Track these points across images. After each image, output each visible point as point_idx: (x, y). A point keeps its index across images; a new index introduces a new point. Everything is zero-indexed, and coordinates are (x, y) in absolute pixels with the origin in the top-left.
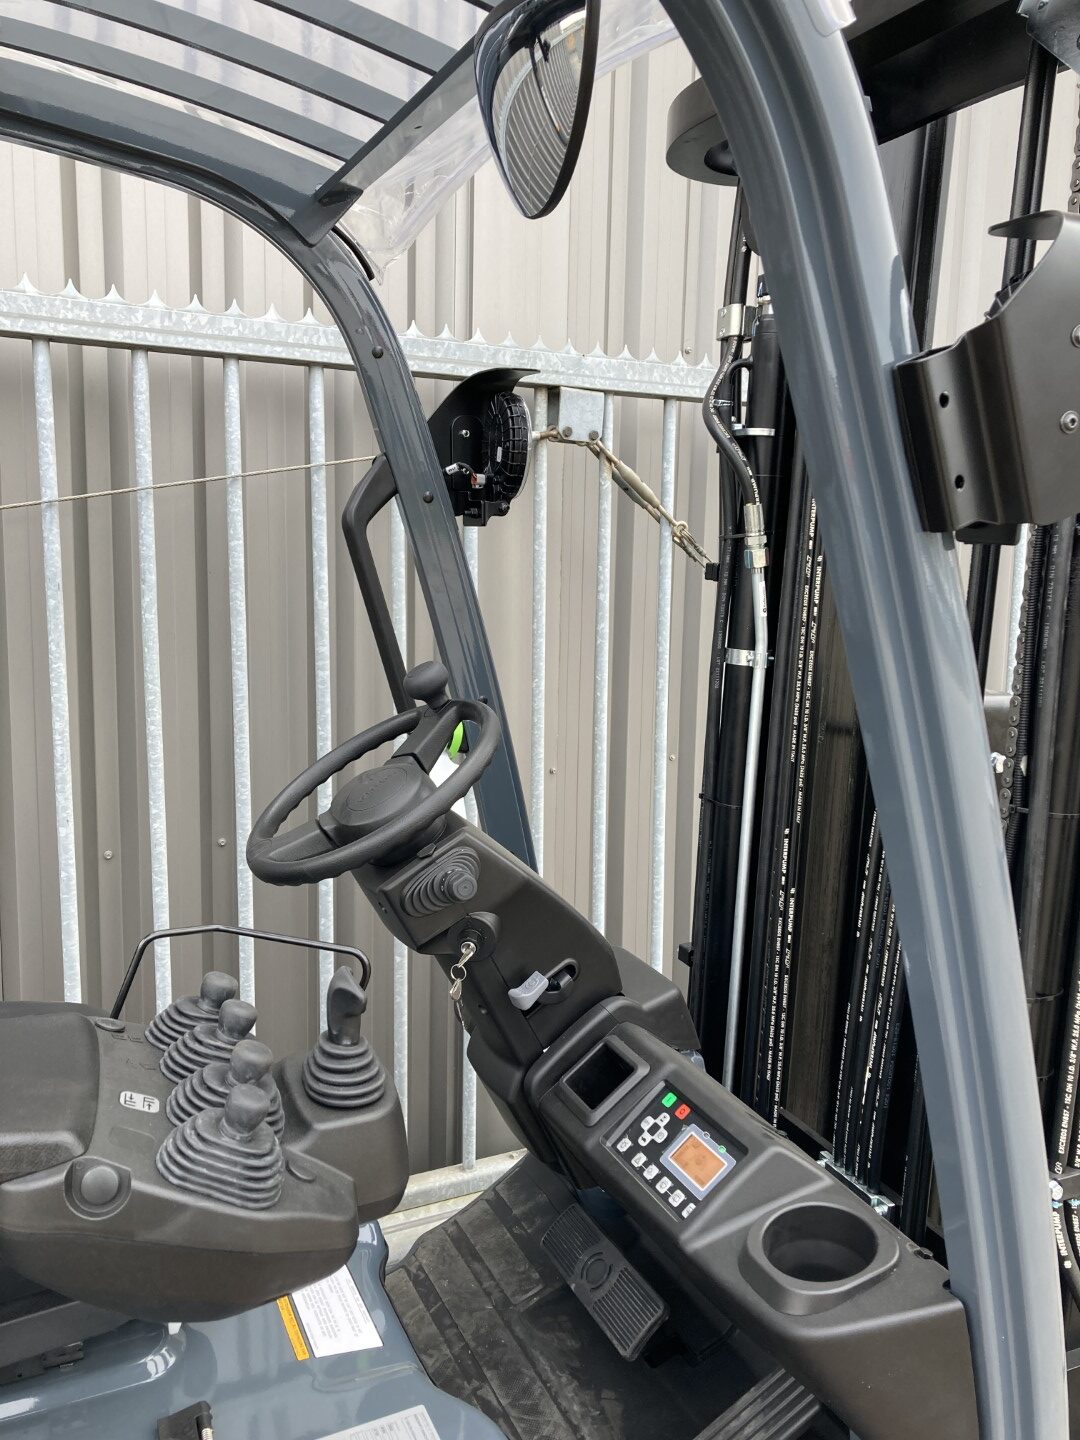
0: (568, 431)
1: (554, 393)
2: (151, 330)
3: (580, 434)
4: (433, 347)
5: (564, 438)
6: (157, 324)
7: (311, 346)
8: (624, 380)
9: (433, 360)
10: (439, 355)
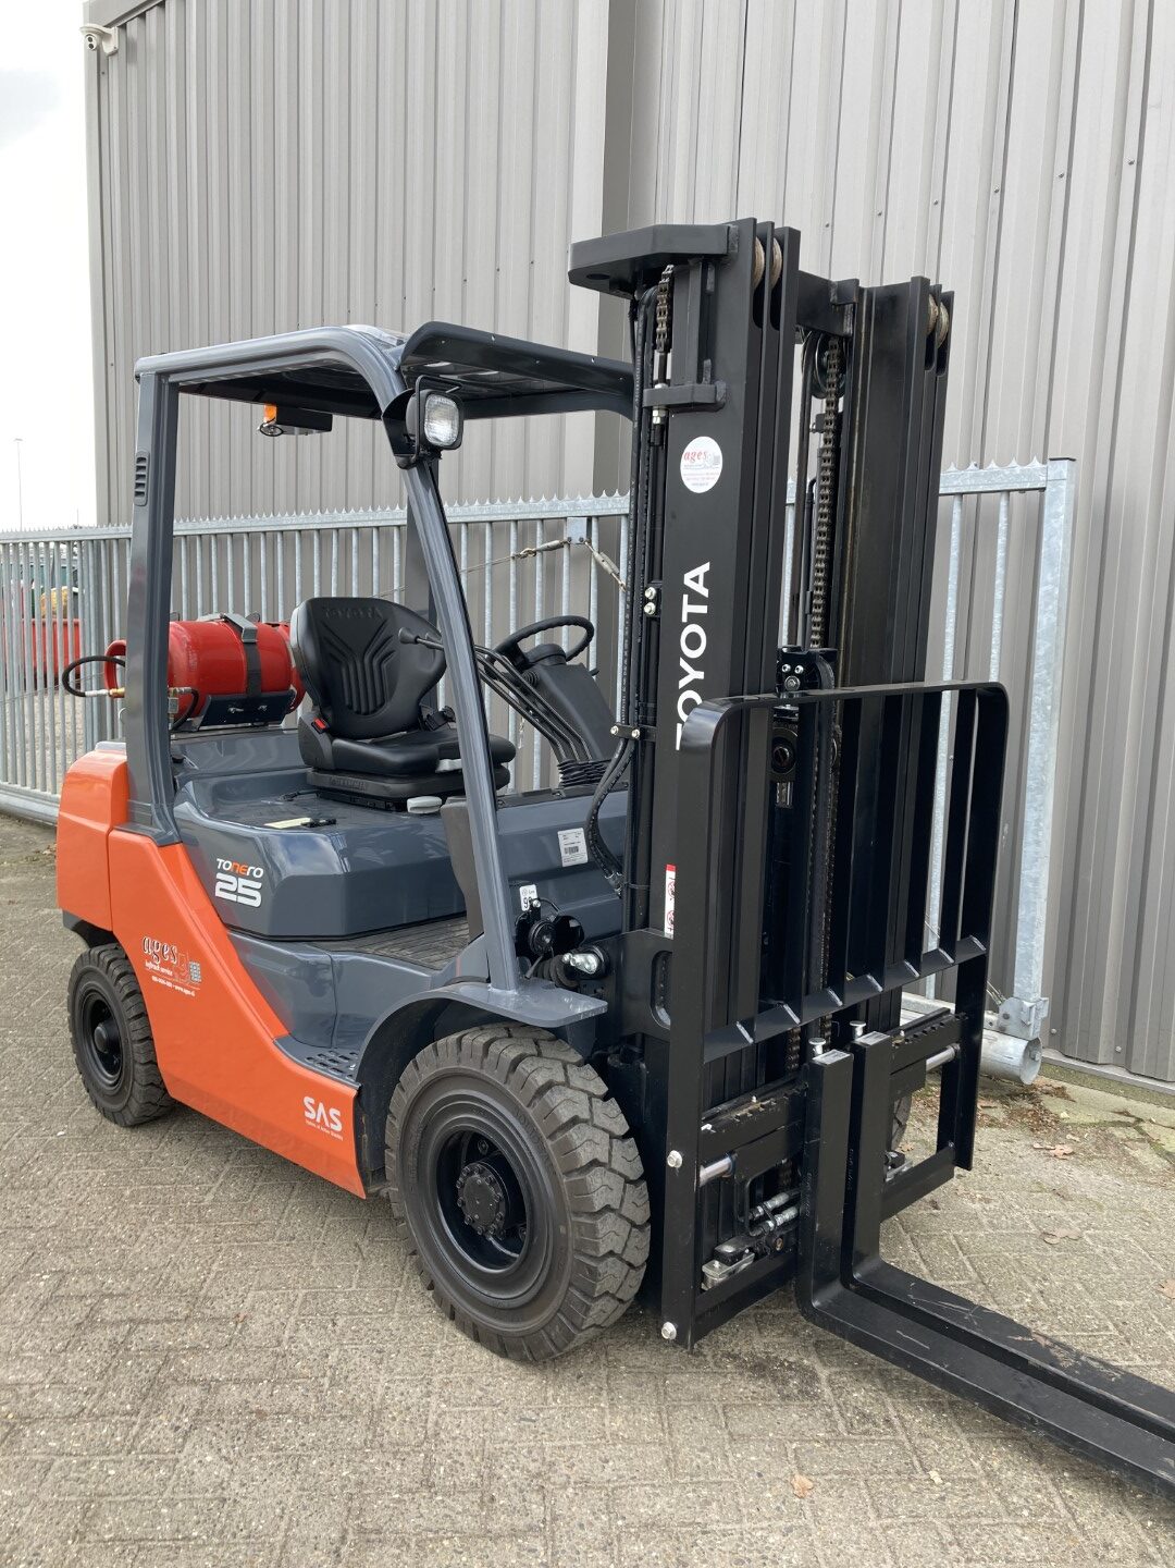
0: (570, 539)
1: (566, 518)
3: (576, 540)
8: (594, 509)
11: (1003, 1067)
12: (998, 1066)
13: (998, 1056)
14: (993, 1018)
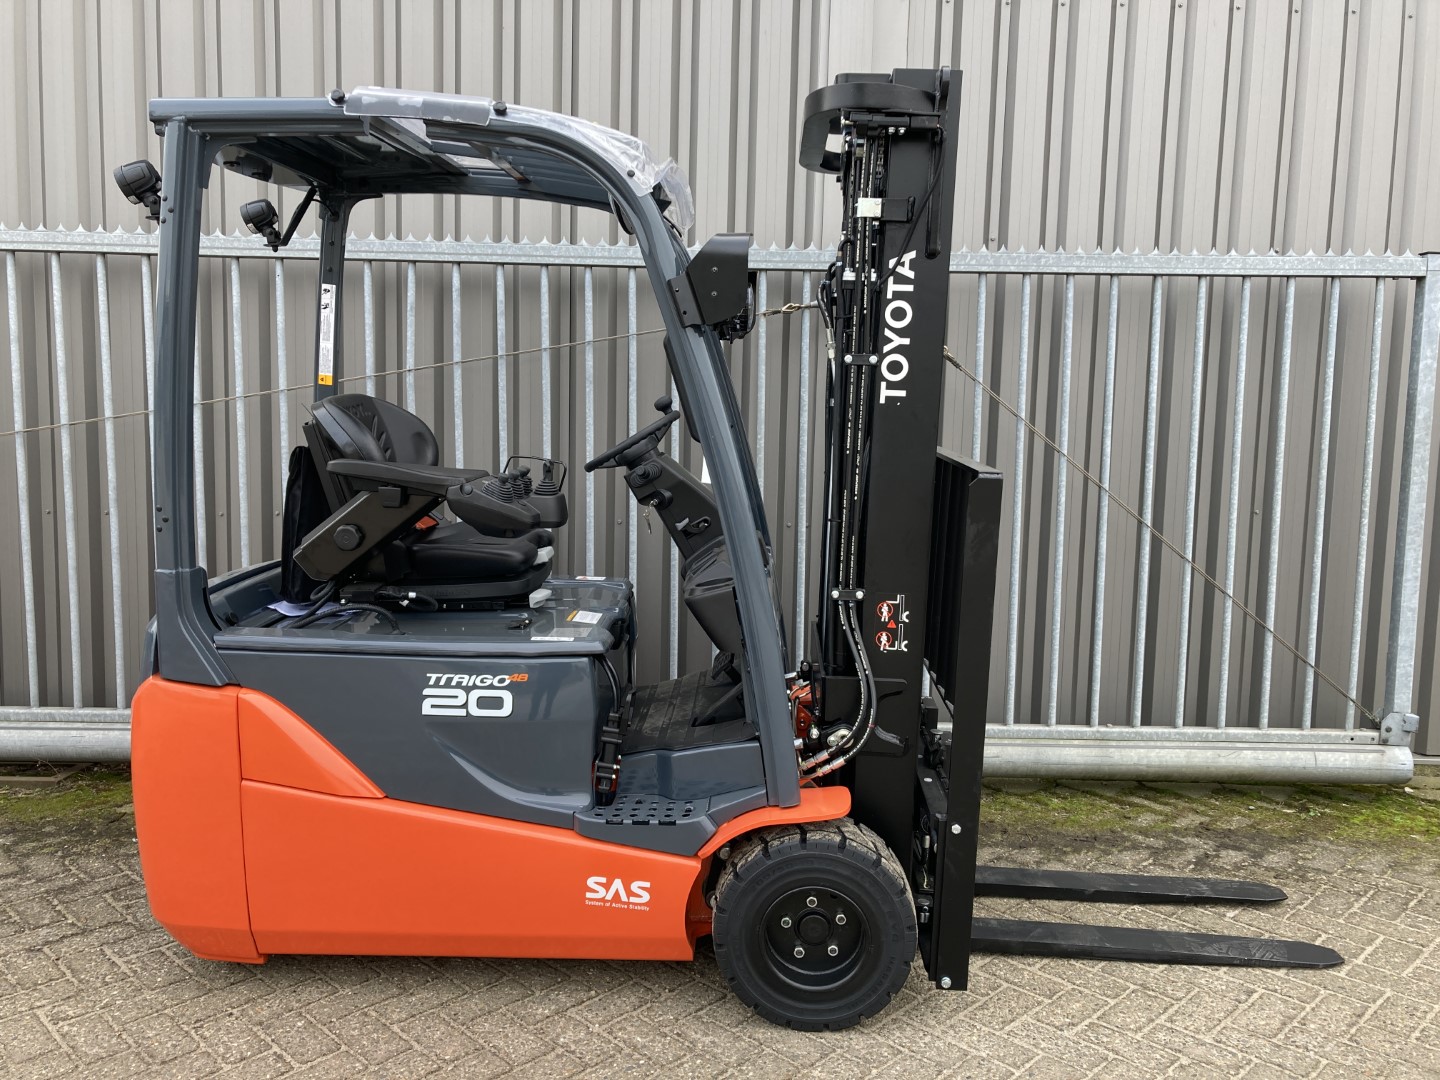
2: (636, 259)
4: (781, 255)
10: (785, 259)
11: (1398, 773)
12: (1392, 772)
13: (1392, 765)
14: (1374, 734)
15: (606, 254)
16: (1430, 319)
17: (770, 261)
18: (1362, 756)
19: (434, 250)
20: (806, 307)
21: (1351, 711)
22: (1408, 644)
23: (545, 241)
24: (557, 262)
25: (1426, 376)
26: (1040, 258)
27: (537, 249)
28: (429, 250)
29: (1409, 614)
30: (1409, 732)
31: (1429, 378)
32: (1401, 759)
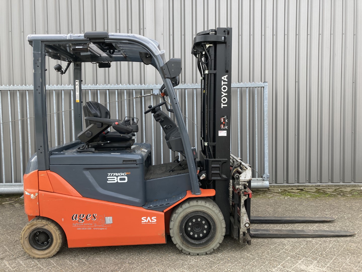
0: (154, 94)
1: (152, 89)
3: (156, 94)
5: (153, 95)
6: (108, 87)
7: (124, 88)
9: (137, 88)
11: (266, 186)
12: (265, 186)
13: (265, 185)
14: (262, 179)
15: (102, 87)
16: (266, 95)
17: (135, 88)
18: (259, 183)
19: (67, 87)
20: (143, 96)
21: (257, 174)
22: (267, 160)
23: (90, 85)
24: (92, 89)
25: (266, 106)
26: (188, 85)
27: (88, 87)
28: (66, 87)
29: (266, 154)
30: (268, 178)
31: (266, 107)
32: (266, 183)
